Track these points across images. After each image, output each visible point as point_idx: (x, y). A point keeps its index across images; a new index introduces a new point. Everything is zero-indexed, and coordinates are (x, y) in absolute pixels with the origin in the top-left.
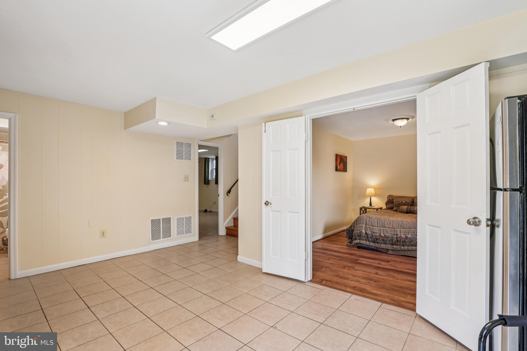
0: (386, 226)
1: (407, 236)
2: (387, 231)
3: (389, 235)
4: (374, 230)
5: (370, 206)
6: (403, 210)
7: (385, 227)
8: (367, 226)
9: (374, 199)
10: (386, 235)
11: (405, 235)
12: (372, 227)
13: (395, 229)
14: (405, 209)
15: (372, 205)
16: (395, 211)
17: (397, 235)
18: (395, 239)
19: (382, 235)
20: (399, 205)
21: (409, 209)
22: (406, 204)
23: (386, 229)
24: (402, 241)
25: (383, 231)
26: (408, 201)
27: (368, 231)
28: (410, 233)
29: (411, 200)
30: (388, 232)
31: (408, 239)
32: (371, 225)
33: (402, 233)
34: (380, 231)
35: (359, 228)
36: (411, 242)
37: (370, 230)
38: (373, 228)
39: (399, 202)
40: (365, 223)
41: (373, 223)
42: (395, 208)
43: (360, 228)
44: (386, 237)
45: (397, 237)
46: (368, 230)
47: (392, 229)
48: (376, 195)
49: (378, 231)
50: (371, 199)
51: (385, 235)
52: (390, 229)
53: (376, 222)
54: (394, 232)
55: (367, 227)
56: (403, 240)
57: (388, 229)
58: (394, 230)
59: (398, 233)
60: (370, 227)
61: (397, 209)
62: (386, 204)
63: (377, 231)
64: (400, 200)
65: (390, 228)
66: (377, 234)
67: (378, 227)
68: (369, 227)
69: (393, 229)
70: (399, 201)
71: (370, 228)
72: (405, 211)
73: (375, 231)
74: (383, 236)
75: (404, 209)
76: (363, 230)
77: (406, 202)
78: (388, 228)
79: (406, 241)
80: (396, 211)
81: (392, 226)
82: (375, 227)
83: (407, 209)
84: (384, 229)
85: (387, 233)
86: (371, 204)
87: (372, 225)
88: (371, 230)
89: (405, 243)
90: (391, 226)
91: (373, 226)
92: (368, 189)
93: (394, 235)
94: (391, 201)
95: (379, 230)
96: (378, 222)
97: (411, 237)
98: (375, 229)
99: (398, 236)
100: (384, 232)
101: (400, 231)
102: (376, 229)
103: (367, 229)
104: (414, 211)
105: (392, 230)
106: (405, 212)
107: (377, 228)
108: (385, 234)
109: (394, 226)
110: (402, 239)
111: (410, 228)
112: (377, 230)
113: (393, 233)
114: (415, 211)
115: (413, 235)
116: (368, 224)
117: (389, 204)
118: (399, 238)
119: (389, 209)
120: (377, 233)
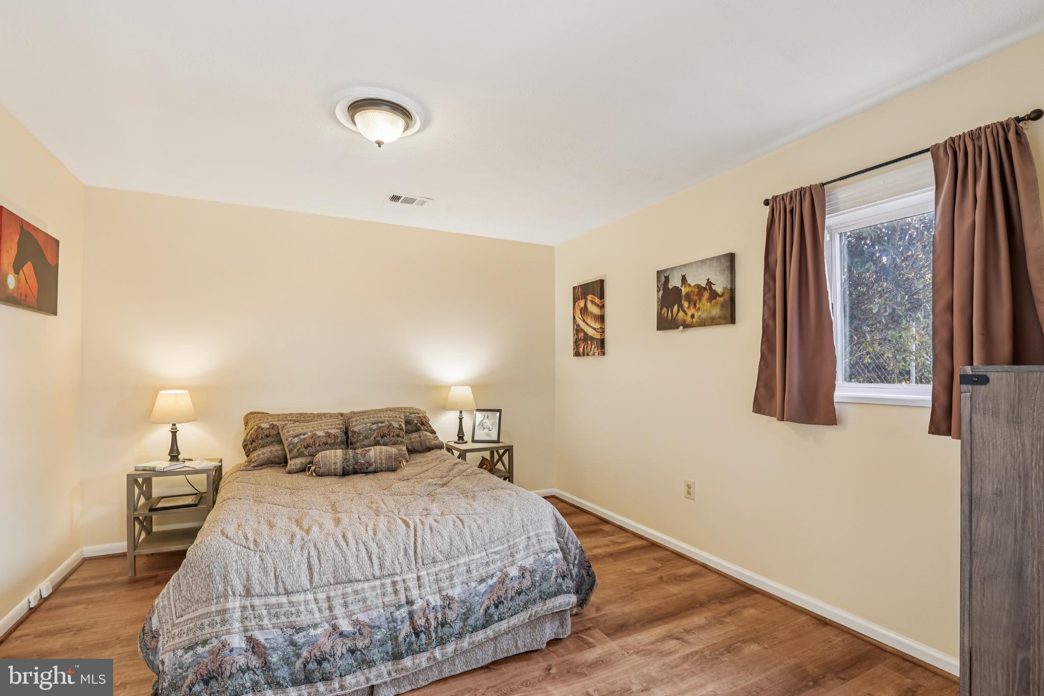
0: (356, 574)
1: (450, 593)
2: (364, 600)
3: (375, 614)
4: (298, 613)
5: (171, 460)
6: (333, 467)
7: (351, 581)
8: (257, 601)
9: (189, 434)
10: (363, 617)
11: (440, 591)
12: (284, 599)
13: (397, 578)
14: (338, 461)
15: (180, 457)
16: (297, 472)
17: (410, 603)
18: (406, 628)
19: (345, 626)
20: (306, 448)
21: (352, 459)
22: (330, 441)
23: (356, 592)
24: (433, 623)
25: (346, 605)
26: (332, 431)
27: (261, 628)
28: (456, 580)
29: (341, 426)
30: (369, 603)
31: (455, 606)
32: (276, 588)
33: (428, 589)
34: (331, 609)
35: (207, 630)
36: (466, 619)
37: (274, 621)
38: (291, 603)
39: (305, 439)
40: (240, 588)
41: (283, 574)
42: (294, 463)
43: (212, 625)
44: (366, 631)
45: (411, 614)
46: (266, 621)
47: (384, 581)
48: (196, 416)
49: (320, 610)
50: (174, 434)
51: (356, 623)
52: (372, 584)
53: (305, 567)
54: (396, 592)
55: (253, 607)
56: (436, 618)
57: (366, 585)
58: (394, 583)
59: (415, 593)
60: (273, 600)
61: (302, 464)
62: (245, 447)
63: (317, 615)
64: (307, 429)
65: (375, 578)
66: (319, 631)
67: (314, 589)
68: (268, 607)
69: (388, 581)
70: (304, 434)
71: (273, 611)
72: (340, 470)
73: (304, 620)
74: (351, 629)
75: (335, 463)
76: (228, 632)
77: (329, 435)
78: (367, 580)
79: (451, 615)
80: (303, 470)
81: (381, 567)
82: (301, 597)
83: (345, 460)
84: (349, 590)
85: (367, 609)
86: (174, 455)
87: (282, 590)
88: (283, 619)
89: (447, 629)
90: (376, 567)
91: (287, 593)
92: (162, 392)
93: (399, 607)
94: (267, 436)
95: (325, 605)
96: (309, 562)
97: (464, 593)
98: (302, 608)
99: (415, 607)
100: (351, 607)
101: (419, 578)
102: (306, 602)
103: (260, 618)
104: (367, 465)
105: (383, 585)
106: (338, 471)
107: (310, 597)
108: (354, 618)
109: (387, 564)
110: (431, 616)
111: (448, 558)
112: (316, 609)
113: (392, 597)
114: (371, 465)
115: (467, 584)
116: (257, 589)
117: (263, 446)
118: (421, 614)
119: (261, 465)
120: (315, 626)
